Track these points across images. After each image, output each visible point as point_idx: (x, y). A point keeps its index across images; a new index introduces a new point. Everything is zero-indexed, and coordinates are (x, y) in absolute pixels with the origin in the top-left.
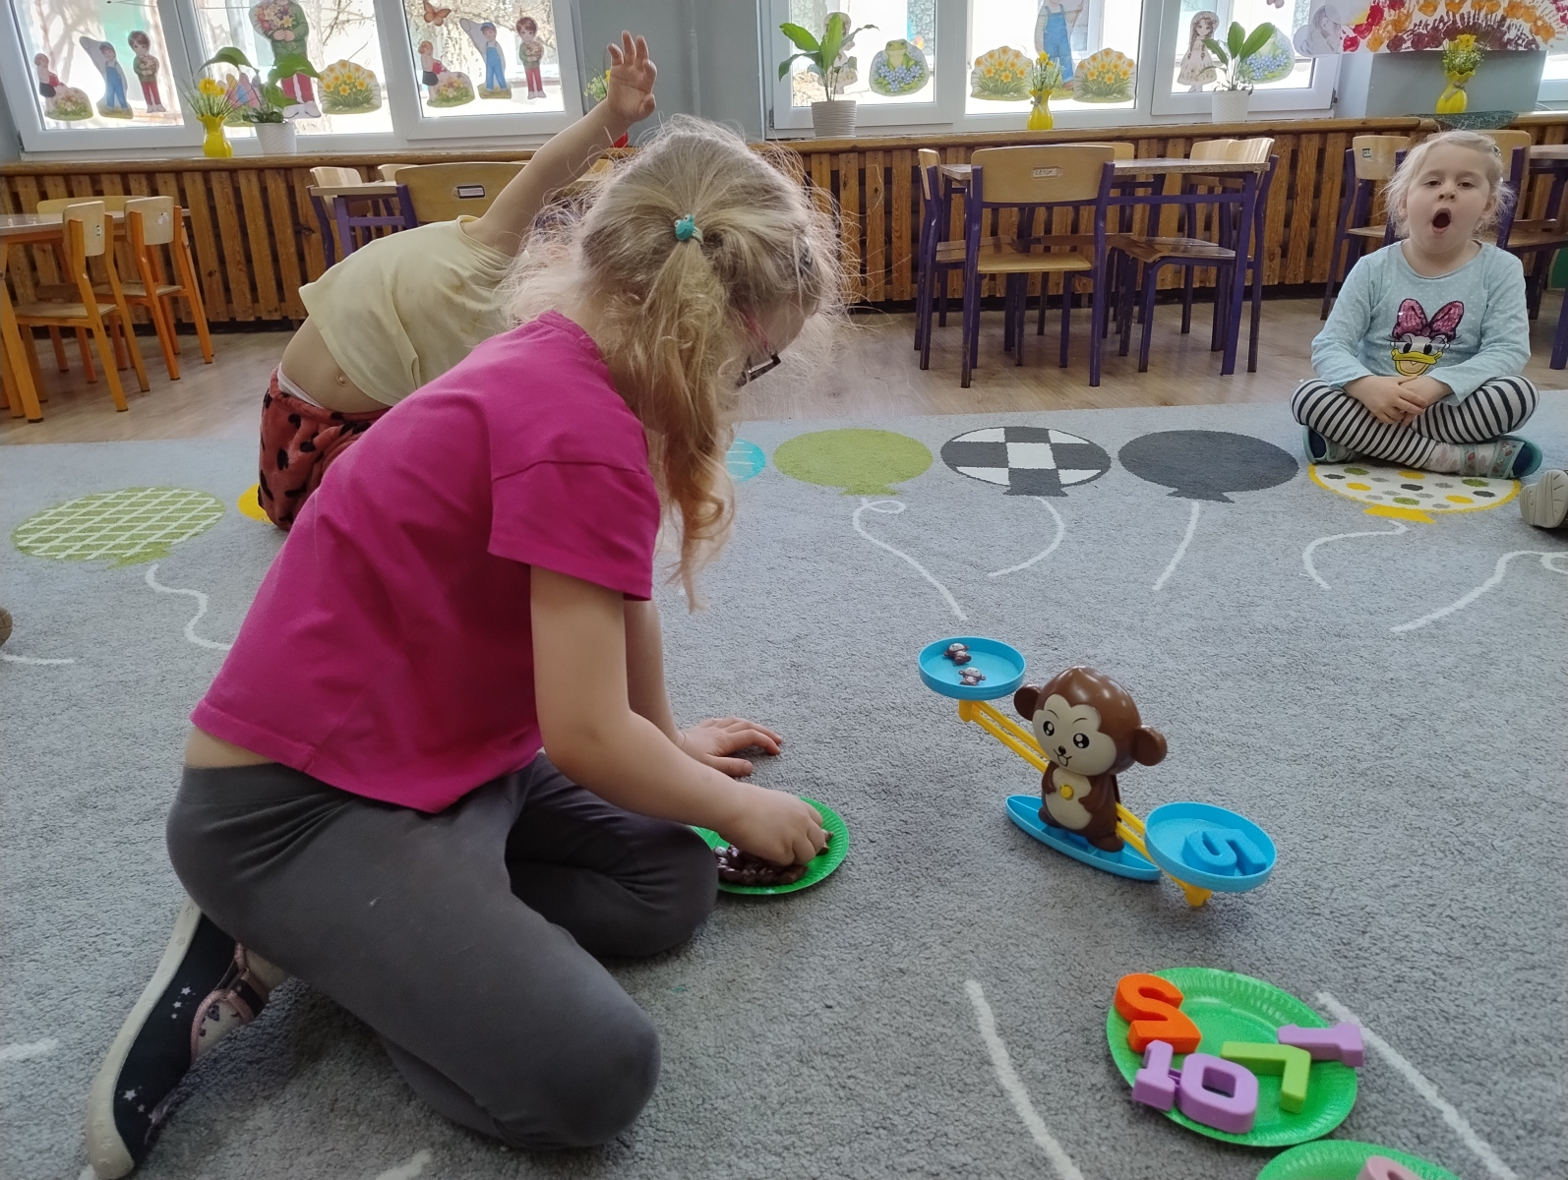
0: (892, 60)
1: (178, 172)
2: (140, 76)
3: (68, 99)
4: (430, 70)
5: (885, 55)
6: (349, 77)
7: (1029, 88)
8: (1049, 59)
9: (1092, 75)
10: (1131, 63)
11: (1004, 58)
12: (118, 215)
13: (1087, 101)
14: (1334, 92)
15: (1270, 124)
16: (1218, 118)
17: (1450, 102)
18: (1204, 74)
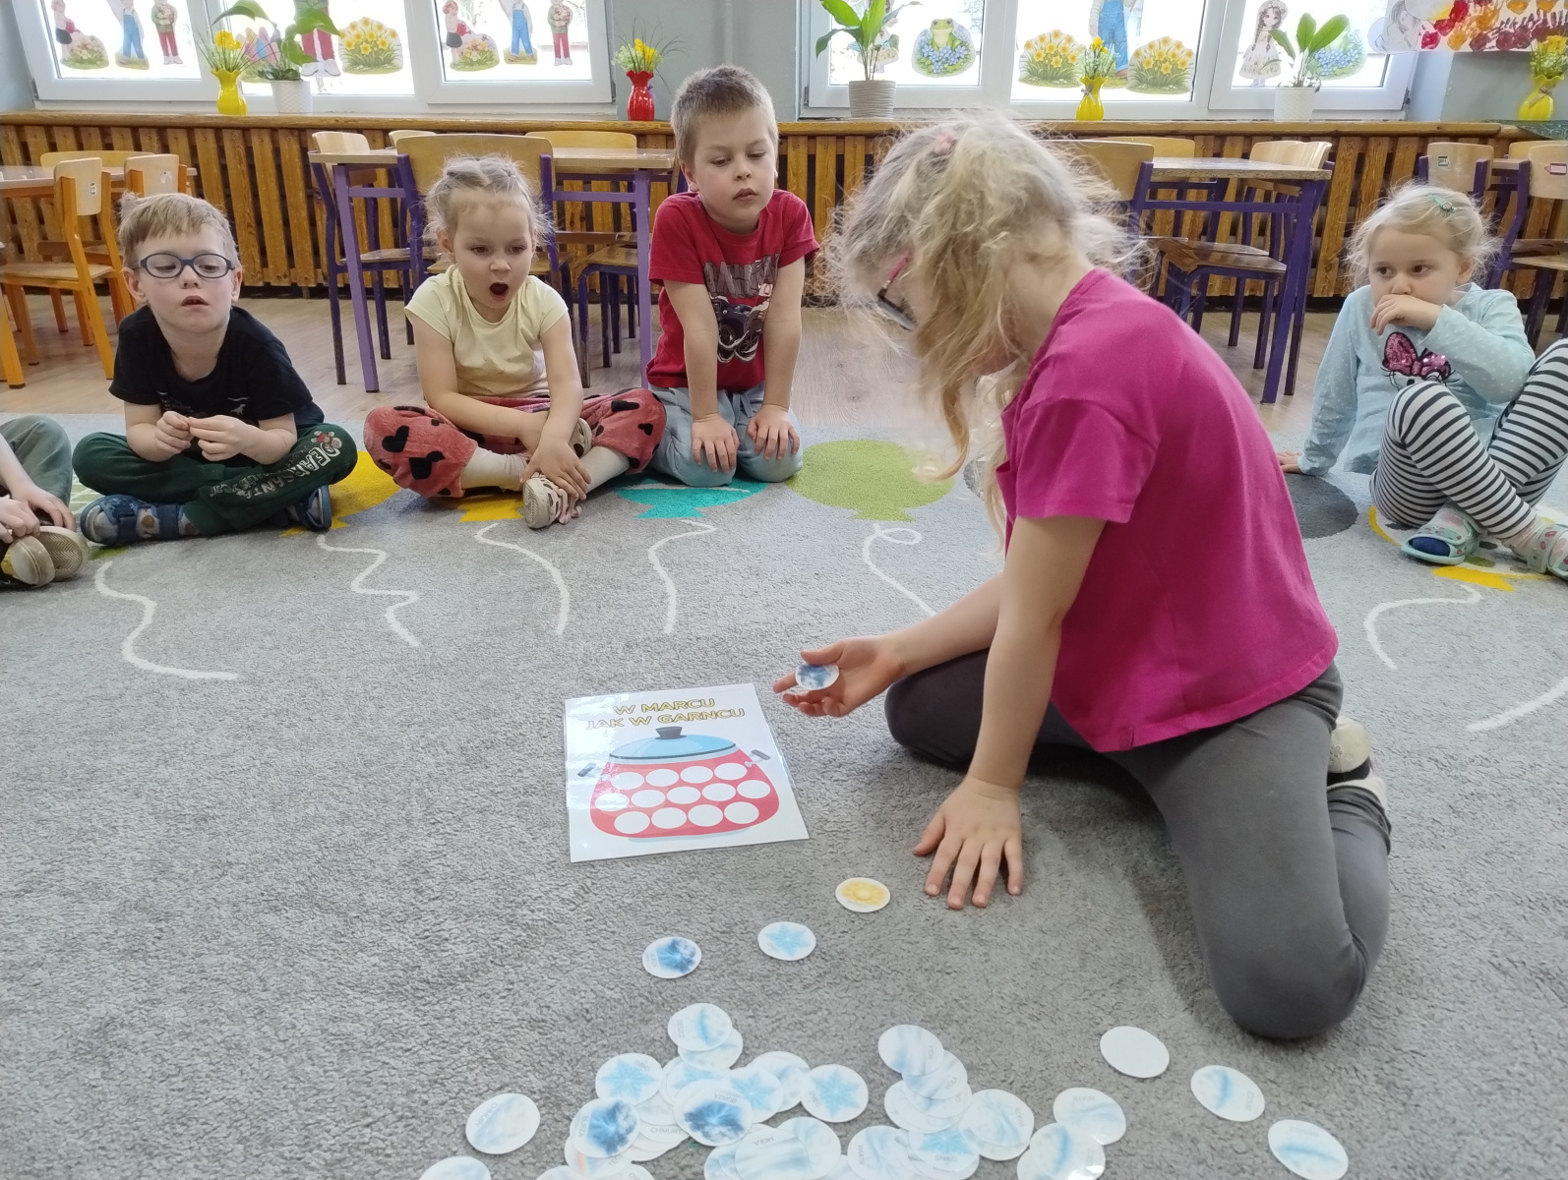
0: (936, 40)
1: (190, 129)
2: (158, 25)
3: (85, 47)
4: (454, 31)
5: (929, 35)
6: (371, 36)
7: (1080, 76)
8: (1104, 45)
9: (1148, 63)
10: (1190, 54)
11: (1055, 41)
12: (117, 172)
13: (1142, 91)
14: (1407, 92)
15: (1337, 125)
16: (1282, 116)
17: (1534, 109)
18: (1268, 67)
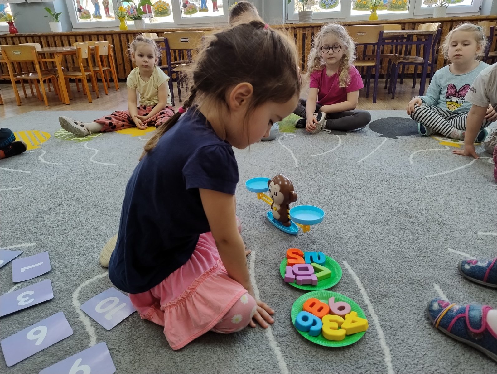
1: (112, 34)
2: (104, 6)
3: (85, 13)
4: (185, 3)
6: (162, 6)
7: (371, 7)
9: (394, 1)
12: (92, 47)
13: (392, 10)
14: (480, 6)
15: (452, 18)
